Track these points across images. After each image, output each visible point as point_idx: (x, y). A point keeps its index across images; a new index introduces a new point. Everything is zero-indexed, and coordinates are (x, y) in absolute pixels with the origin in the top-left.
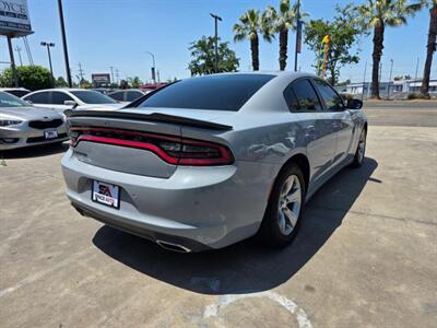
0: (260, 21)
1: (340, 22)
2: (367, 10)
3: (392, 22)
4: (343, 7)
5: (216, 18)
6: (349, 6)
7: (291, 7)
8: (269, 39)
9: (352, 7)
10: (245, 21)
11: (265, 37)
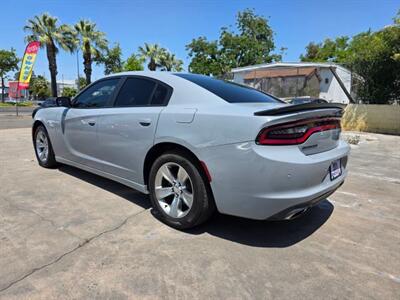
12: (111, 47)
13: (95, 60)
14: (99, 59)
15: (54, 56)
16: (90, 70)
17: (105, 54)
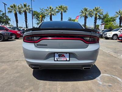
0: (17, 8)
1: (41, 12)
2: (48, 10)
3: (53, 15)
4: (42, 9)
5: (5, 4)
6: (43, 9)
7: (27, 6)
8: (20, 14)
9: (44, 9)
10: (12, 7)
11: (19, 13)
12: (104, 14)
13: (99, 19)
14: (100, 18)
15: (86, 19)
16: (96, 22)
17: (102, 16)
